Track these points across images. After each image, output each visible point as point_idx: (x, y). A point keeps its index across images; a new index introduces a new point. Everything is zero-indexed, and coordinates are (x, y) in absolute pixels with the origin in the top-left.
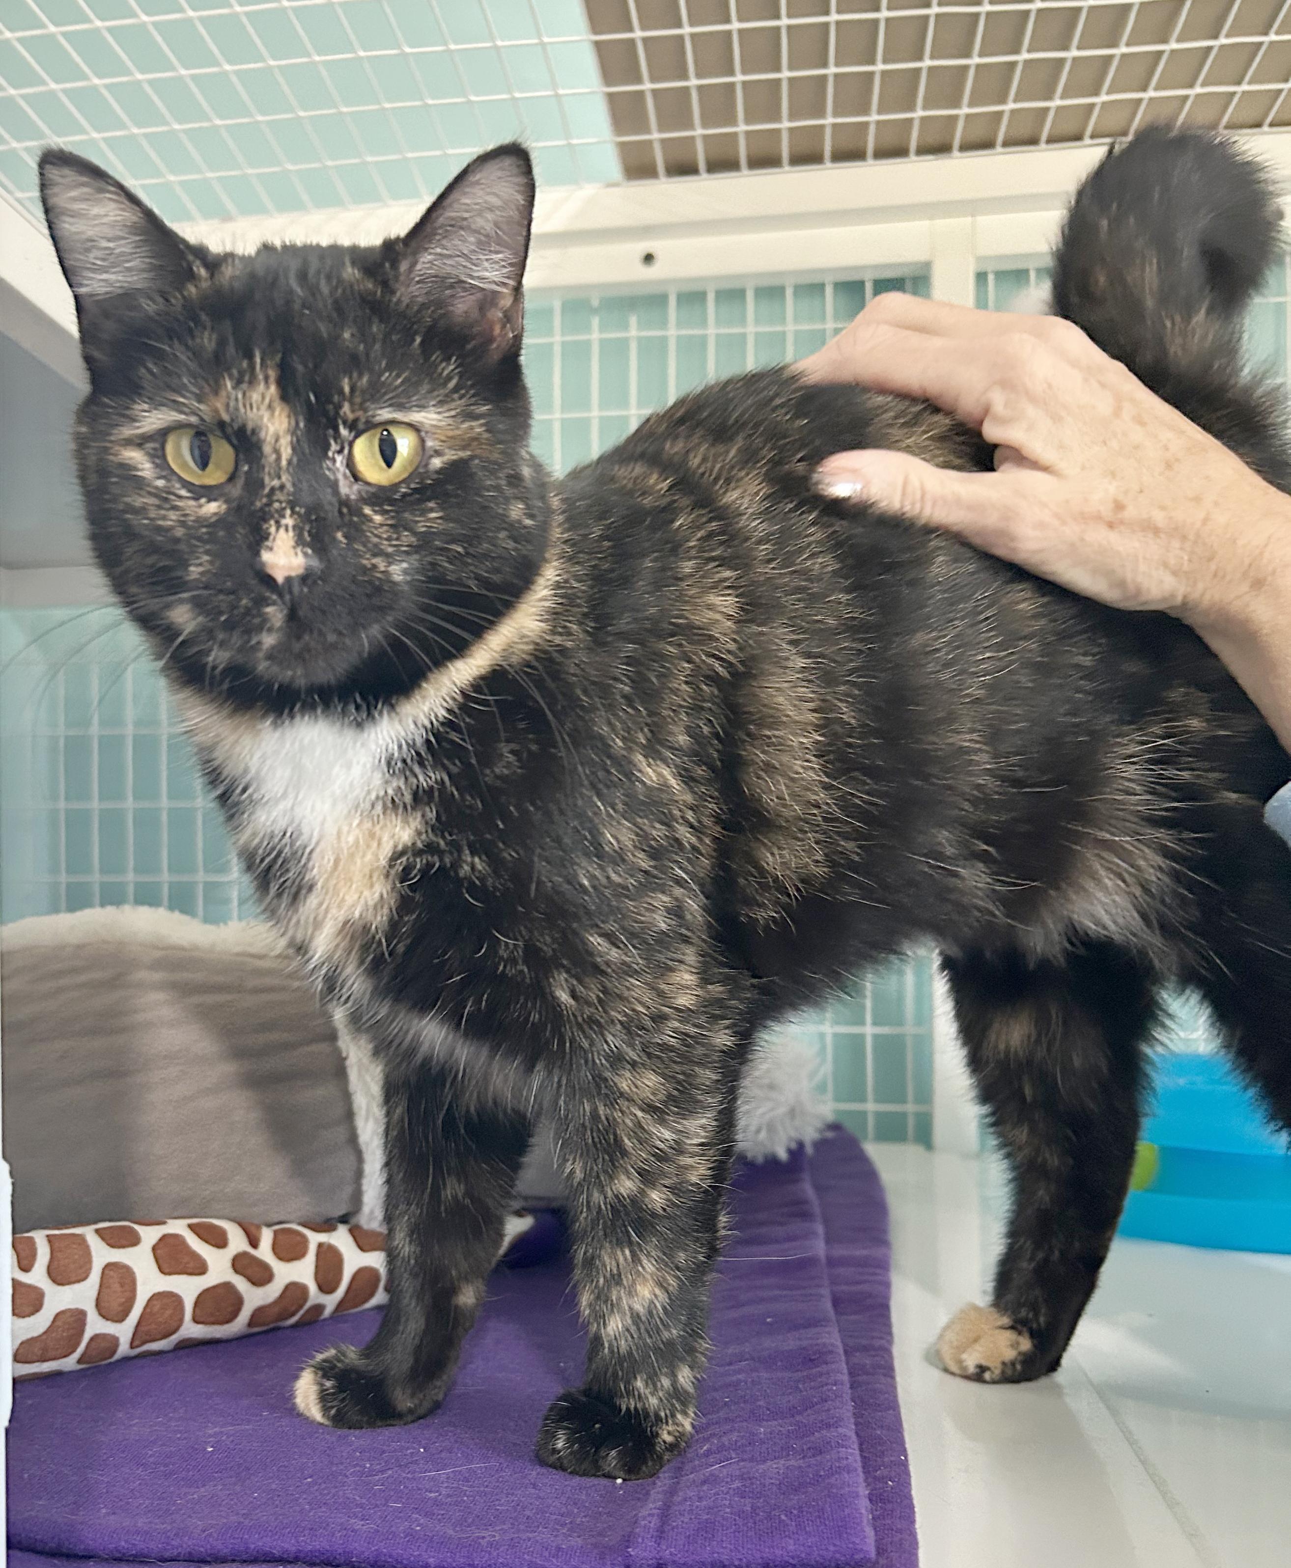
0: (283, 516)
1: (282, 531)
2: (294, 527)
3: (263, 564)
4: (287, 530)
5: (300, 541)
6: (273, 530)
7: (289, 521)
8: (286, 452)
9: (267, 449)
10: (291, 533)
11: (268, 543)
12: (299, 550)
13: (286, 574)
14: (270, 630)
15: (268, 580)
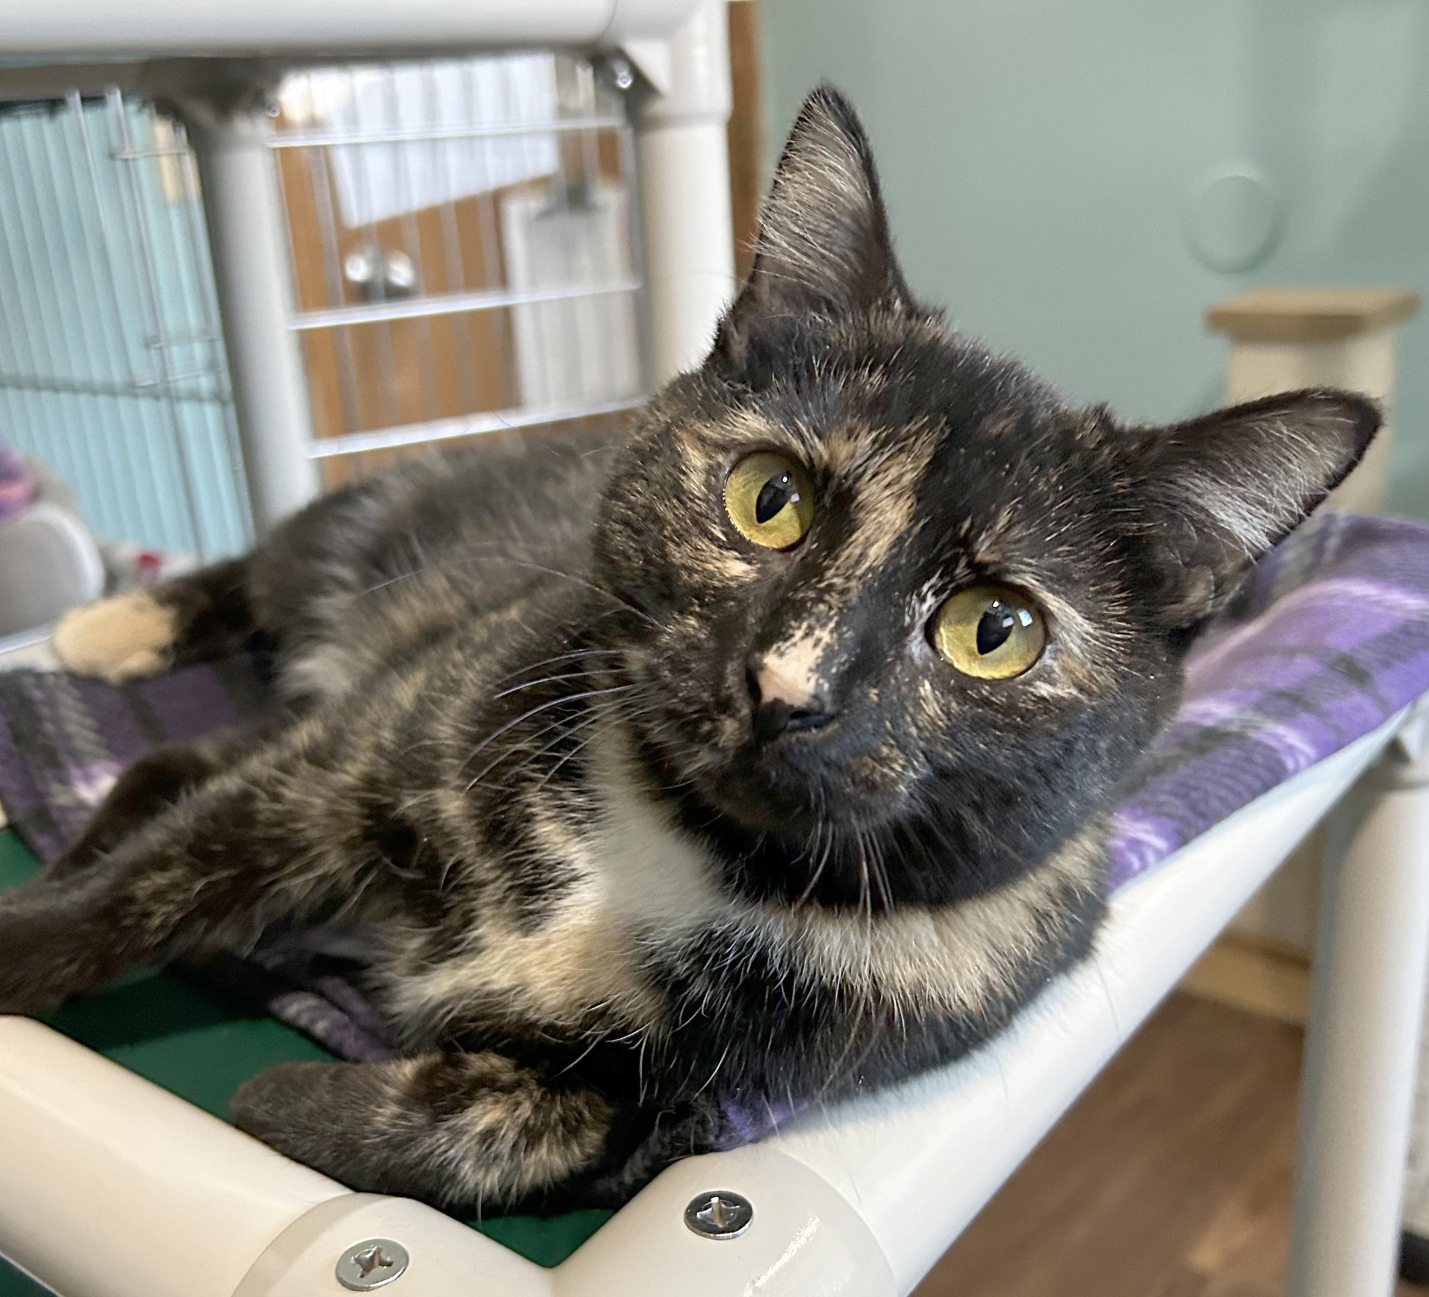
0: (824, 626)
1: (810, 642)
2: (828, 646)
3: (762, 667)
4: (815, 645)
5: (821, 668)
6: (799, 634)
7: (825, 635)
8: (877, 552)
9: (859, 536)
10: (819, 652)
11: (784, 646)
12: (814, 677)
13: (778, 695)
14: (715, 747)
15: (753, 688)
